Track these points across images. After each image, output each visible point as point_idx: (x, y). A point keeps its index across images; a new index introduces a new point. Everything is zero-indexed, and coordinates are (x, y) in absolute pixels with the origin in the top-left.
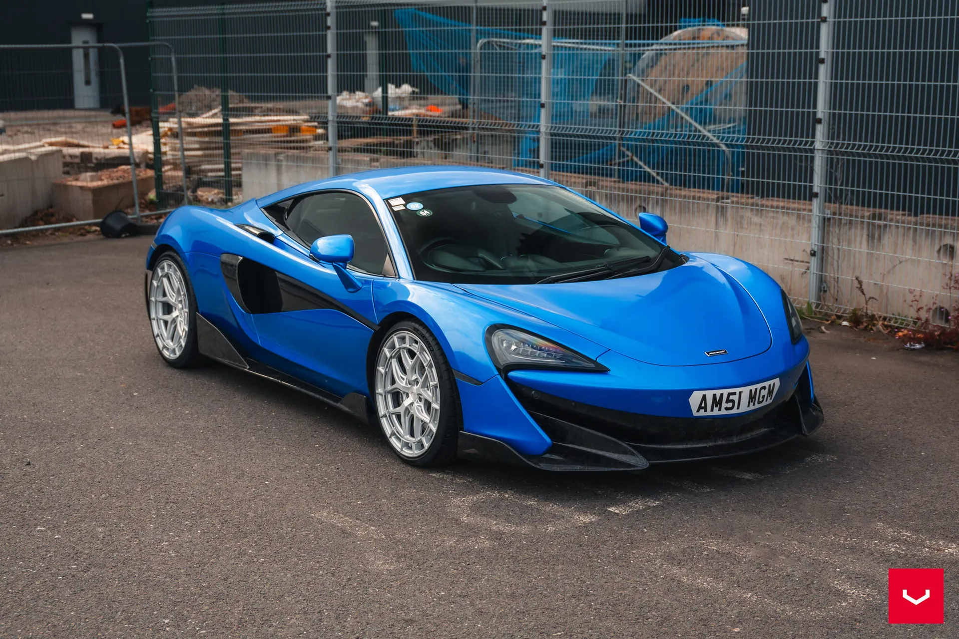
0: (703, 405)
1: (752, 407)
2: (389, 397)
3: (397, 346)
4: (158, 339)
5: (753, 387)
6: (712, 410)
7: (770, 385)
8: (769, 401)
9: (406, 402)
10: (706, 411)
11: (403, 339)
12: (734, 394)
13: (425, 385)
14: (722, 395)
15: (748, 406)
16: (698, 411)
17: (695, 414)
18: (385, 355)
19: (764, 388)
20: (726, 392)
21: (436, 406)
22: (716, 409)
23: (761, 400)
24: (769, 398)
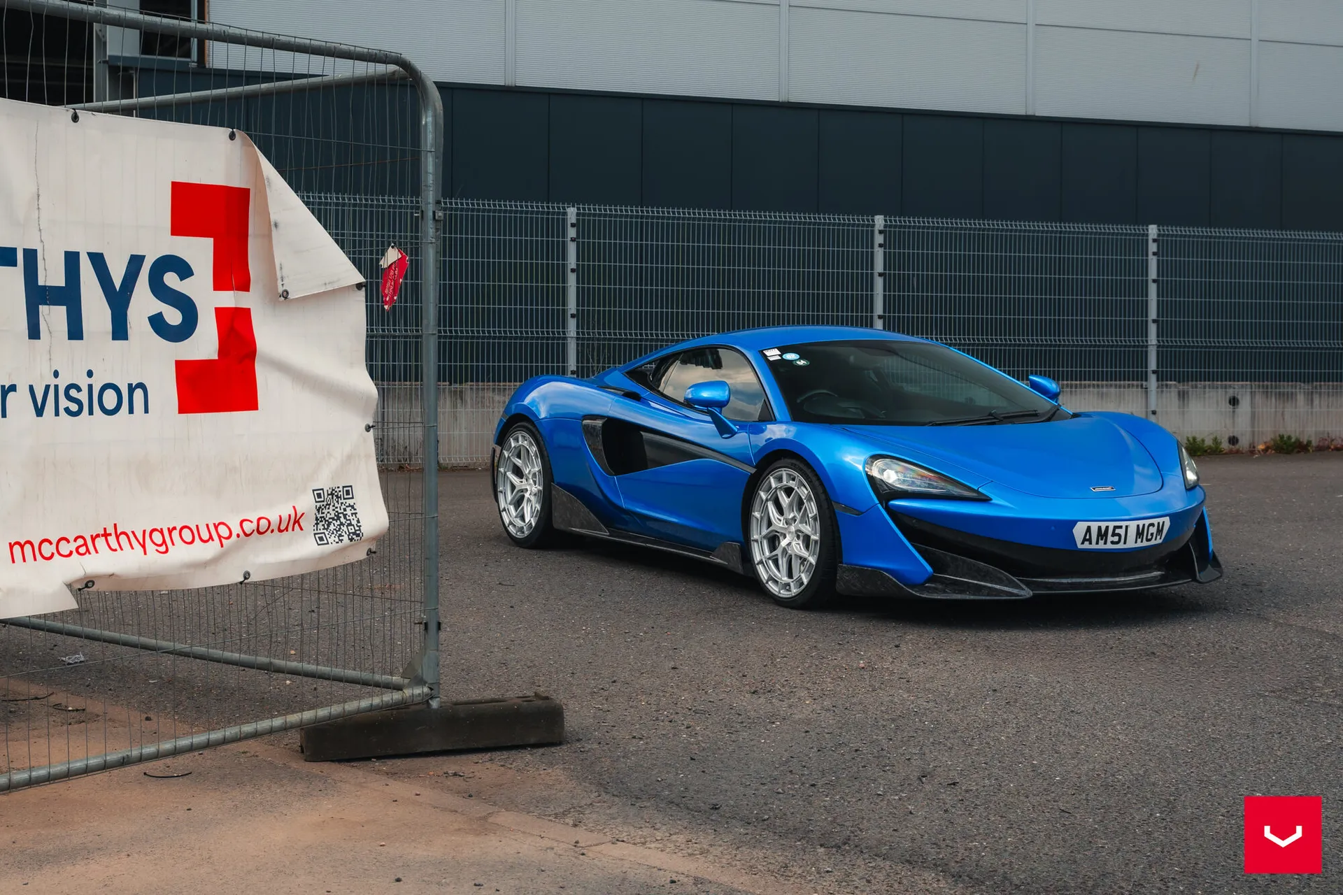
0: (1088, 537)
1: (1139, 544)
2: (765, 543)
3: (774, 485)
5: (1141, 523)
6: (1097, 543)
7: (1159, 523)
8: (1159, 541)
9: (784, 543)
10: (1091, 543)
11: (780, 479)
12: (1121, 527)
13: (804, 519)
14: (1107, 528)
15: (1136, 542)
16: (1083, 543)
17: (1080, 546)
18: (761, 497)
19: (1152, 525)
20: (1111, 525)
21: (815, 537)
22: (1101, 542)
23: (1149, 537)
24: (1158, 537)
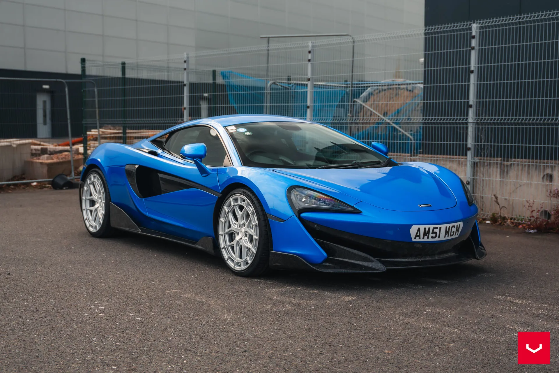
0: (418, 234)
1: (447, 238)
2: (227, 236)
3: (232, 204)
4: (86, 222)
5: (448, 225)
6: (423, 238)
7: (457, 225)
8: (457, 236)
9: (237, 238)
10: (420, 238)
11: (236, 200)
12: (437, 228)
13: (250, 226)
14: (429, 228)
15: (445, 237)
16: (415, 238)
17: (413, 240)
18: (225, 210)
19: (454, 226)
20: (432, 227)
21: (256, 237)
22: (426, 237)
23: (452, 234)
24: (457, 233)
